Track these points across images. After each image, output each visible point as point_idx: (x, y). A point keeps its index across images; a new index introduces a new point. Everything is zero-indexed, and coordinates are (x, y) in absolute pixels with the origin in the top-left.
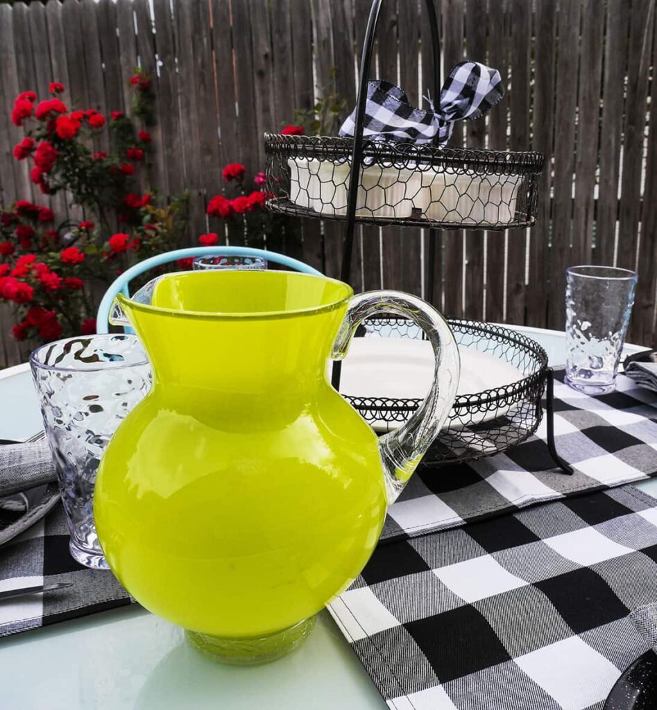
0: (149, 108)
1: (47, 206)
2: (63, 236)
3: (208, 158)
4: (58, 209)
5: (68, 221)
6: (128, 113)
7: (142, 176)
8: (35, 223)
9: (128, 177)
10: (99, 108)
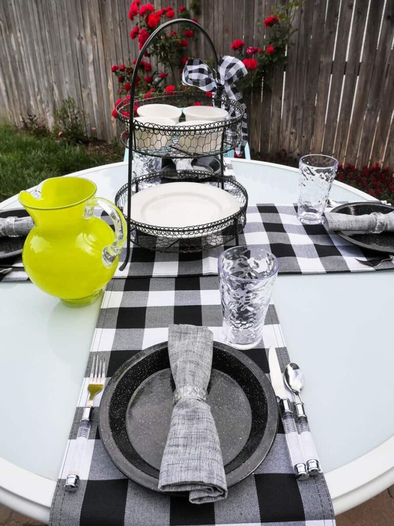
0: (198, 3)
1: (149, 62)
2: (155, 78)
3: (226, 35)
4: (153, 64)
5: (158, 71)
6: (188, 7)
7: (192, 47)
8: (143, 71)
9: (184, 48)
10: (174, 4)
